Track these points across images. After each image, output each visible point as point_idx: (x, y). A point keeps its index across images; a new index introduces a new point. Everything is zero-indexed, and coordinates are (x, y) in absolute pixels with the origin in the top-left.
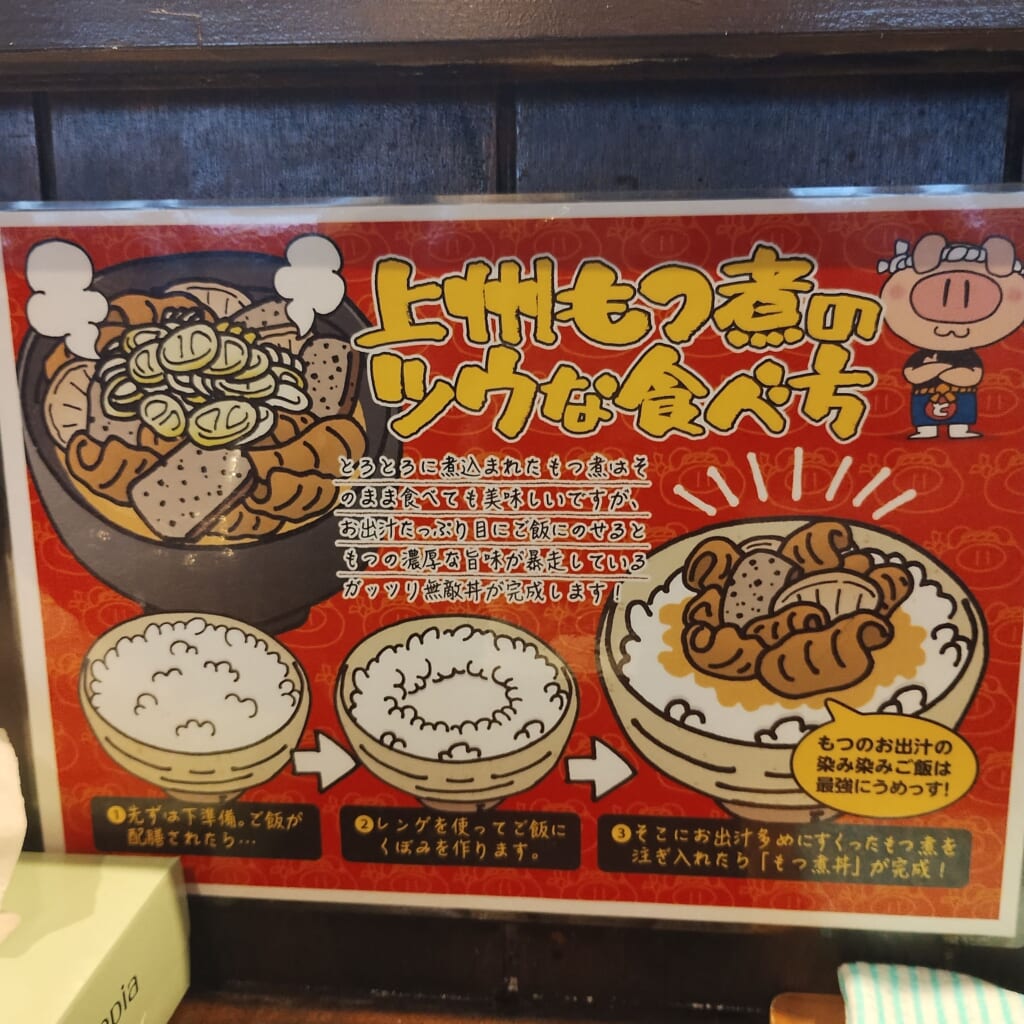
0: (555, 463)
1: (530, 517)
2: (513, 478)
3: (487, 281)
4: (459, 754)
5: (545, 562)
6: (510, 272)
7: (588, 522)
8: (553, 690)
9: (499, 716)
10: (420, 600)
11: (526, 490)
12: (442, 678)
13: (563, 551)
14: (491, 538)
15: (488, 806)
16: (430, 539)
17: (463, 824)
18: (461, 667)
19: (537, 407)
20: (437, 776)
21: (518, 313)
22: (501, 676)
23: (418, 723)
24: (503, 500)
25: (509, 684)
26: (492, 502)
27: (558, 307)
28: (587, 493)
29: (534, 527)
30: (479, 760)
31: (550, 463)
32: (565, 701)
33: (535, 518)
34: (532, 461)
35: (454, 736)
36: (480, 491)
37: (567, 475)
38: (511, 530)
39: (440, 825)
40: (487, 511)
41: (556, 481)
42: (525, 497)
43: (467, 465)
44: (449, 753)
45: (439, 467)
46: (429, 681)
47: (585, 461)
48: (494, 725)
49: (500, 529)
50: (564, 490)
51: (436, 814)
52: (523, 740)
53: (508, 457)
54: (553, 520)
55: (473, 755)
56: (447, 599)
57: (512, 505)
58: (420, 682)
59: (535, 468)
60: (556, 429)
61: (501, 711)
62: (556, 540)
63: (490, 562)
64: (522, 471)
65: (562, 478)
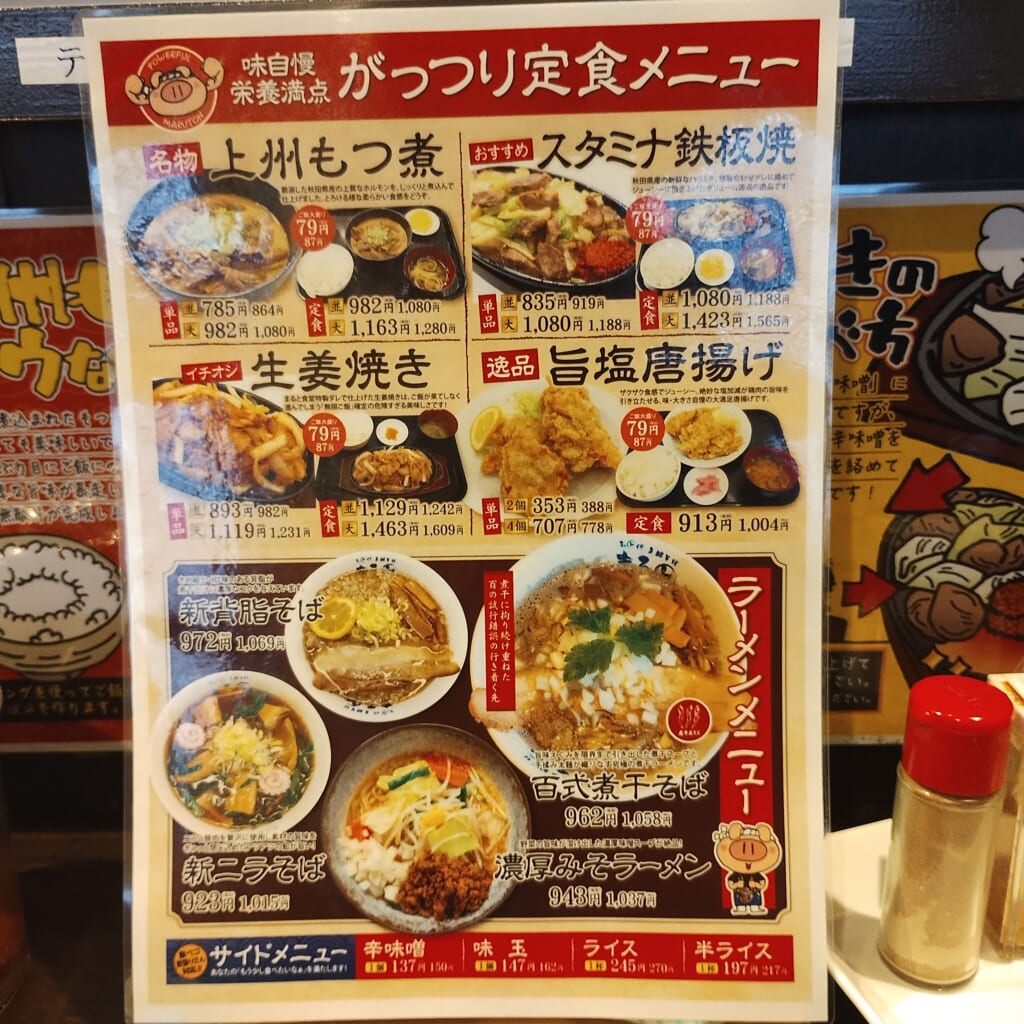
0: (84, 415)
1: (73, 458)
2: (54, 428)
3: (9, 276)
4: (46, 638)
5: (89, 490)
6: (26, 270)
8: (110, 587)
9: (72, 609)
11: (65, 437)
12: (23, 582)
13: (103, 482)
14: (45, 475)
15: (74, 675)
17: (56, 691)
18: (37, 573)
19: (64, 373)
20: (31, 656)
21: (38, 301)
22: (69, 578)
23: (10, 616)
24: (49, 444)
25: (77, 584)
26: (41, 447)
27: (68, 296)
29: (76, 465)
30: (62, 641)
31: (80, 416)
32: (121, 595)
33: (76, 458)
34: (66, 415)
35: (40, 625)
36: (30, 438)
37: (96, 424)
38: (59, 467)
39: (39, 691)
40: (38, 454)
41: (88, 429)
42: (66, 443)
43: (17, 419)
44: (37, 636)
46: (14, 585)
47: (108, 413)
48: (70, 616)
49: (50, 468)
50: (95, 436)
51: (35, 684)
52: (93, 626)
53: (48, 413)
54: (91, 459)
55: (56, 638)
56: (18, 522)
57: (57, 449)
58: (7, 586)
59: (70, 420)
60: (81, 389)
61: (73, 604)
62: (96, 474)
63: (46, 492)
64: (62, 422)
65: (93, 426)
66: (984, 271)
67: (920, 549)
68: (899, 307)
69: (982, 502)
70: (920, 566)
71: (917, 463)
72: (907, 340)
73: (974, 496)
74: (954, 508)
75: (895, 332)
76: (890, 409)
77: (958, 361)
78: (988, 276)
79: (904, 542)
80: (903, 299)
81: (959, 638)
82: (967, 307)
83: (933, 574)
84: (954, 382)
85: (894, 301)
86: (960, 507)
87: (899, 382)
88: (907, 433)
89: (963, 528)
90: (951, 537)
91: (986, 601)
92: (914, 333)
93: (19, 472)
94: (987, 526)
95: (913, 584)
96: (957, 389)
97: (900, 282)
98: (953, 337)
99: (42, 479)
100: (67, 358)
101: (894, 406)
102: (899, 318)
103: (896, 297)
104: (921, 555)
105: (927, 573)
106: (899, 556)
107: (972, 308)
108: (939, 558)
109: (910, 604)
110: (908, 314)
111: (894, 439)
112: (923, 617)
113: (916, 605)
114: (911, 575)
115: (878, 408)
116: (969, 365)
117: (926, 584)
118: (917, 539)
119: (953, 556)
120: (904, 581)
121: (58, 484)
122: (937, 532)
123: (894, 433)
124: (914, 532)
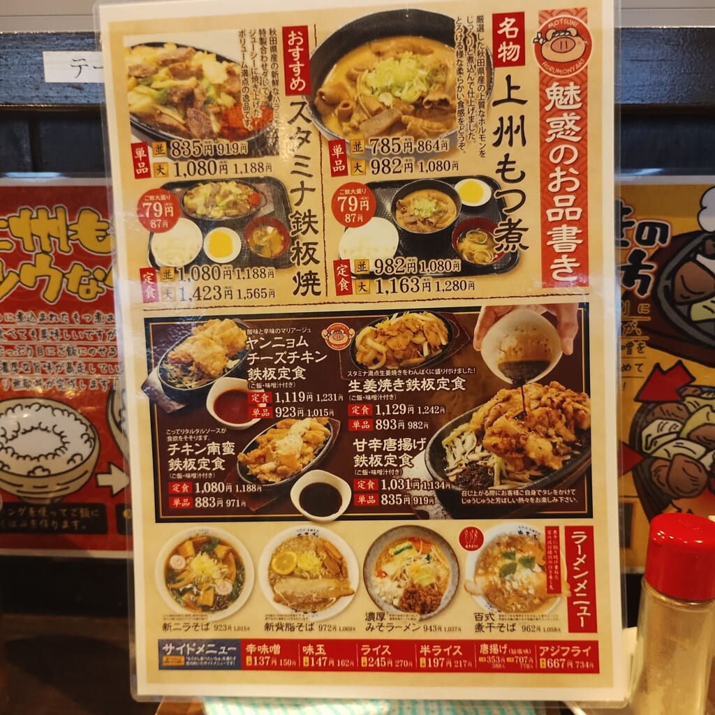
0: (76, 315)
1: (66, 345)
2: (54, 323)
3: (31, 218)
4: (39, 472)
5: (75, 368)
6: (42, 214)
7: (96, 347)
8: (85, 437)
9: (58, 452)
10: (10, 390)
11: (61, 330)
12: (26, 432)
13: (85, 363)
14: (46, 356)
15: (57, 500)
16: (13, 356)
17: (44, 511)
18: (36, 426)
19: (64, 285)
20: (28, 485)
21: (49, 236)
22: (57, 430)
23: (15, 456)
24: (50, 335)
25: (63, 434)
26: (45, 337)
27: (70, 233)
28: (94, 331)
29: (68, 349)
30: (50, 475)
31: (73, 316)
32: (93, 443)
33: (68, 345)
34: (63, 315)
35: (35, 463)
36: (37, 330)
37: (83, 322)
38: (56, 351)
39: (32, 511)
40: (42, 341)
41: (77, 325)
42: (61, 334)
43: (29, 316)
44: (33, 471)
45: (14, 318)
46: (19, 433)
47: (92, 314)
48: (56, 457)
49: (50, 351)
50: (82, 330)
51: (29, 505)
52: (72, 465)
53: (51, 313)
54: (79, 346)
55: (46, 473)
56: (25, 389)
57: (55, 338)
58: (15, 434)
59: (66, 318)
60: (75, 297)
61: (59, 449)
62: (81, 357)
63: (46, 369)
64: (59, 320)
65: (81, 323)
66: (704, 231)
67: (660, 429)
68: (644, 255)
69: (705, 395)
70: (661, 441)
71: (657, 366)
72: (650, 279)
73: (699, 392)
74: (684, 400)
75: (641, 272)
76: (638, 326)
77: (686, 294)
78: (706, 235)
79: (648, 424)
80: (646, 249)
81: (688, 495)
82: (692, 255)
83: (669, 447)
84: (683, 309)
85: (640, 250)
86: (688, 399)
87: (644, 308)
88: (650, 344)
89: (691, 414)
90: (682, 421)
91: (709, 469)
92: (654, 274)
93: (29, 354)
94: (708, 413)
95: (655, 455)
96: (685, 314)
97: (644, 237)
98: (682, 277)
99: (43, 359)
100: (67, 276)
101: (641, 325)
102: (644, 262)
103: (641, 248)
104: (661, 433)
105: (666, 447)
106: (645, 433)
107: (695, 256)
108: (674, 436)
109: (653, 469)
110: (650, 259)
111: (640, 348)
112: (663, 480)
113: (657, 470)
114: (653, 448)
115: (629, 326)
116: (694, 297)
117: (665, 456)
118: (658, 422)
119: (684, 434)
120: (649, 452)
121: (54, 363)
122: (673, 417)
123: (641, 344)
124: (656, 415)
